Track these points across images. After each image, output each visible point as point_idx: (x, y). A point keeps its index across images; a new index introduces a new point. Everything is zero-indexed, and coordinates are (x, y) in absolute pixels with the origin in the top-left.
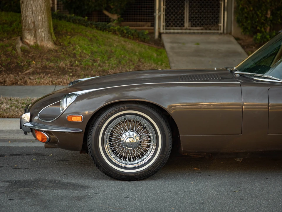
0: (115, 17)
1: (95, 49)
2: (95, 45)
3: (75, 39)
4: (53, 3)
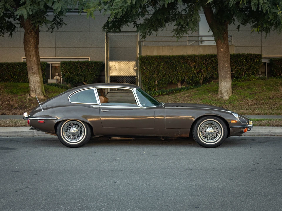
3: (55, 94)
4: (61, 79)
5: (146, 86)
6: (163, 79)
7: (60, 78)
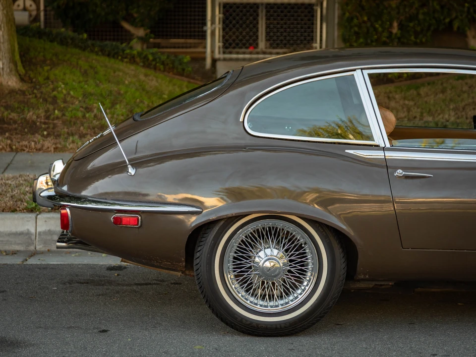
0: (141, 32)
1: (90, 89)
2: (91, 82)
3: (57, 72)
4: (38, 9)
5: (361, 40)
6: (421, 17)
7: (34, 7)
